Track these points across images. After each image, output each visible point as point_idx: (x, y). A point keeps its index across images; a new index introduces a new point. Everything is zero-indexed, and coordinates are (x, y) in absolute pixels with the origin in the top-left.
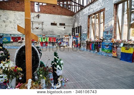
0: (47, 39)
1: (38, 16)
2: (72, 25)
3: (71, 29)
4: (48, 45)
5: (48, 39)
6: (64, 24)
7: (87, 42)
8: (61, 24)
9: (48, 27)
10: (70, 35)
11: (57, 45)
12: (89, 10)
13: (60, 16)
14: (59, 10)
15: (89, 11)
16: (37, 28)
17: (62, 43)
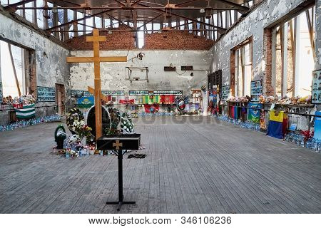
0: (157, 99)
1: (140, 56)
2: (207, 68)
3: (206, 77)
4: (161, 110)
5: (159, 98)
6: (192, 67)
7: (229, 102)
8: (184, 68)
9: (158, 75)
10: (204, 90)
11: (176, 111)
12: (232, 37)
13: (181, 52)
14: (181, 40)
15: (232, 39)
16: (137, 79)
17: (187, 106)
